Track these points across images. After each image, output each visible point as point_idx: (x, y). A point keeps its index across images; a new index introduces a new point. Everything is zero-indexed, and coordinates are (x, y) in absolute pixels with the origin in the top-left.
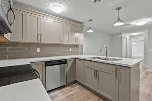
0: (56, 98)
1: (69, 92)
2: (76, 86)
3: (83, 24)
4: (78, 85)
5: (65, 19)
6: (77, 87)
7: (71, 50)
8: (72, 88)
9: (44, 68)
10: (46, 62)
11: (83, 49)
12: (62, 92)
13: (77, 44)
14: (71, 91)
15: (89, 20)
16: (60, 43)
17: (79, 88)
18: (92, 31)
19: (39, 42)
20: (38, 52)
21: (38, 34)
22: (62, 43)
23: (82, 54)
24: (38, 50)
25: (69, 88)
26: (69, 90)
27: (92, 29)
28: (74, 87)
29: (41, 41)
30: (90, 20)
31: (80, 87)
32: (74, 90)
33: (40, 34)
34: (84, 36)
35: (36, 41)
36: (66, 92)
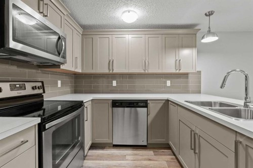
0: (120, 160)
1: (145, 160)
2: (165, 155)
3: (197, 28)
4: (169, 155)
5: (153, 28)
6: (165, 157)
7: (169, 83)
8: (155, 155)
9: (110, 109)
10: (113, 100)
11: (200, 82)
12: (136, 155)
13: (178, 71)
14: (150, 160)
15: (206, 15)
16: (143, 71)
17: (167, 161)
18: (215, 38)
19: (111, 72)
20: (114, 85)
21: (109, 62)
22: (146, 71)
23: (199, 92)
24: (114, 83)
25: (149, 153)
26: (146, 157)
27: (214, 34)
28: (161, 155)
29: (113, 70)
30: (209, 14)
31: (172, 159)
32: (156, 161)
33: (111, 61)
34: (198, 52)
35: (106, 71)
36: (141, 157)
